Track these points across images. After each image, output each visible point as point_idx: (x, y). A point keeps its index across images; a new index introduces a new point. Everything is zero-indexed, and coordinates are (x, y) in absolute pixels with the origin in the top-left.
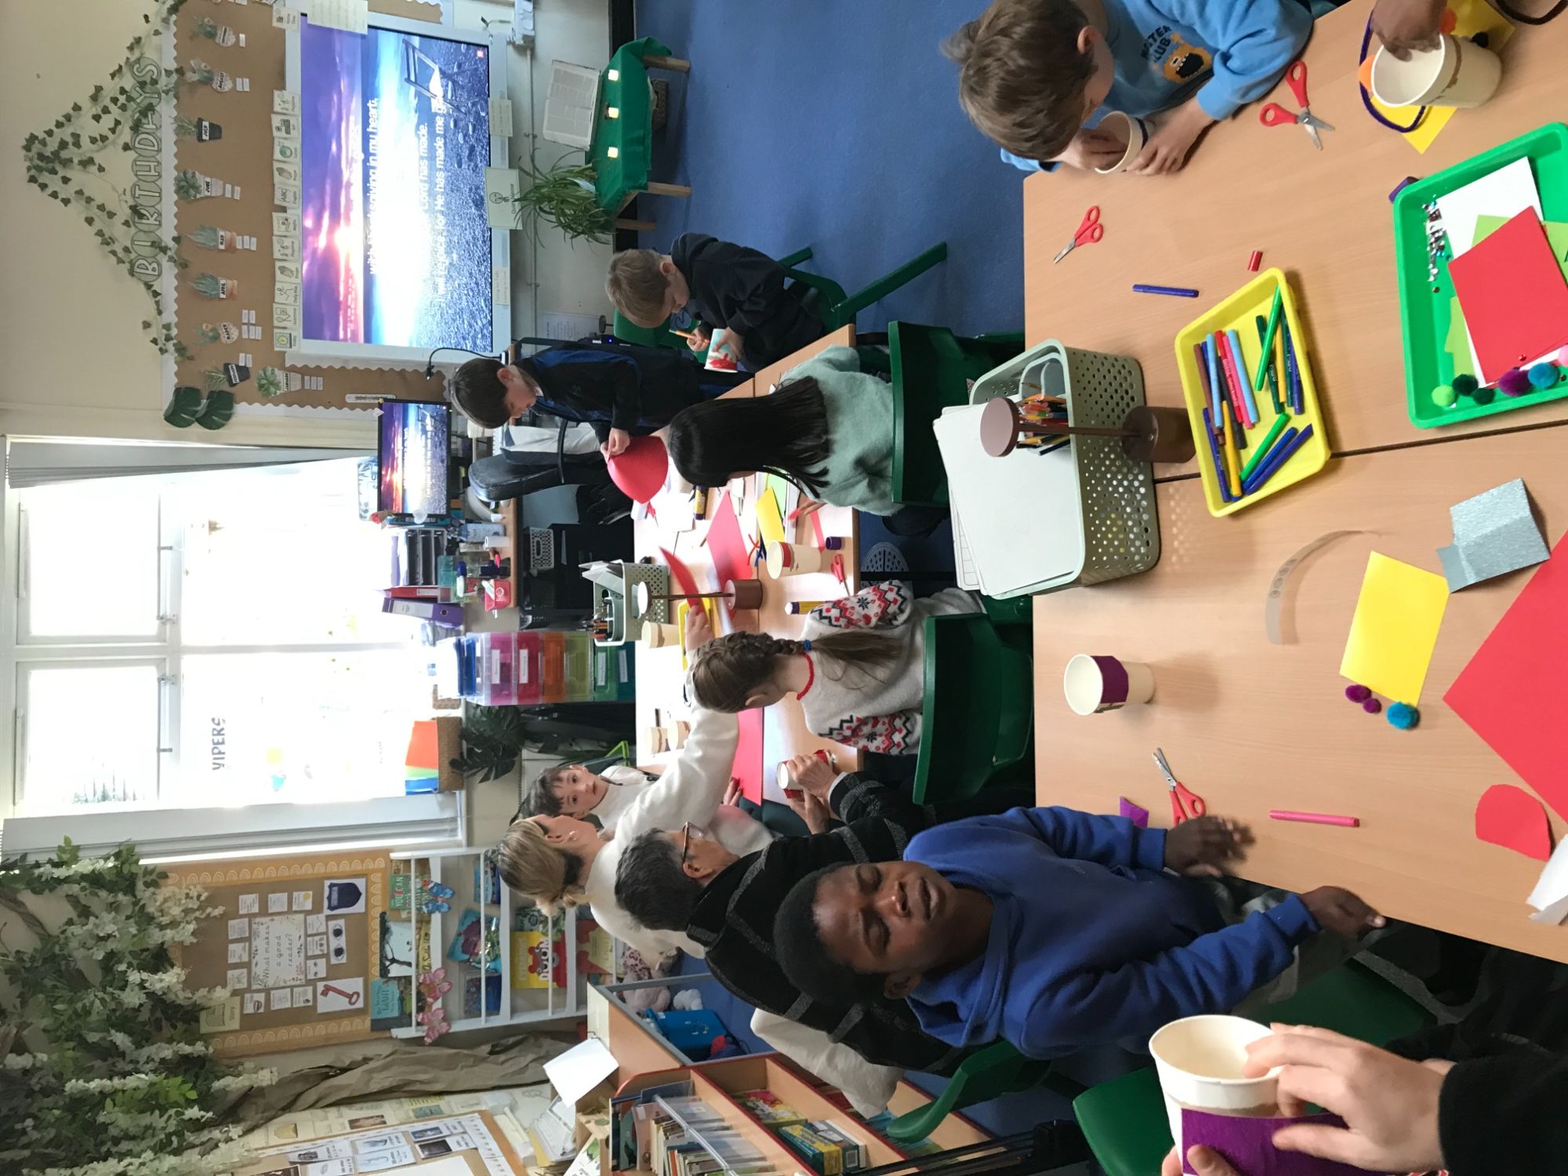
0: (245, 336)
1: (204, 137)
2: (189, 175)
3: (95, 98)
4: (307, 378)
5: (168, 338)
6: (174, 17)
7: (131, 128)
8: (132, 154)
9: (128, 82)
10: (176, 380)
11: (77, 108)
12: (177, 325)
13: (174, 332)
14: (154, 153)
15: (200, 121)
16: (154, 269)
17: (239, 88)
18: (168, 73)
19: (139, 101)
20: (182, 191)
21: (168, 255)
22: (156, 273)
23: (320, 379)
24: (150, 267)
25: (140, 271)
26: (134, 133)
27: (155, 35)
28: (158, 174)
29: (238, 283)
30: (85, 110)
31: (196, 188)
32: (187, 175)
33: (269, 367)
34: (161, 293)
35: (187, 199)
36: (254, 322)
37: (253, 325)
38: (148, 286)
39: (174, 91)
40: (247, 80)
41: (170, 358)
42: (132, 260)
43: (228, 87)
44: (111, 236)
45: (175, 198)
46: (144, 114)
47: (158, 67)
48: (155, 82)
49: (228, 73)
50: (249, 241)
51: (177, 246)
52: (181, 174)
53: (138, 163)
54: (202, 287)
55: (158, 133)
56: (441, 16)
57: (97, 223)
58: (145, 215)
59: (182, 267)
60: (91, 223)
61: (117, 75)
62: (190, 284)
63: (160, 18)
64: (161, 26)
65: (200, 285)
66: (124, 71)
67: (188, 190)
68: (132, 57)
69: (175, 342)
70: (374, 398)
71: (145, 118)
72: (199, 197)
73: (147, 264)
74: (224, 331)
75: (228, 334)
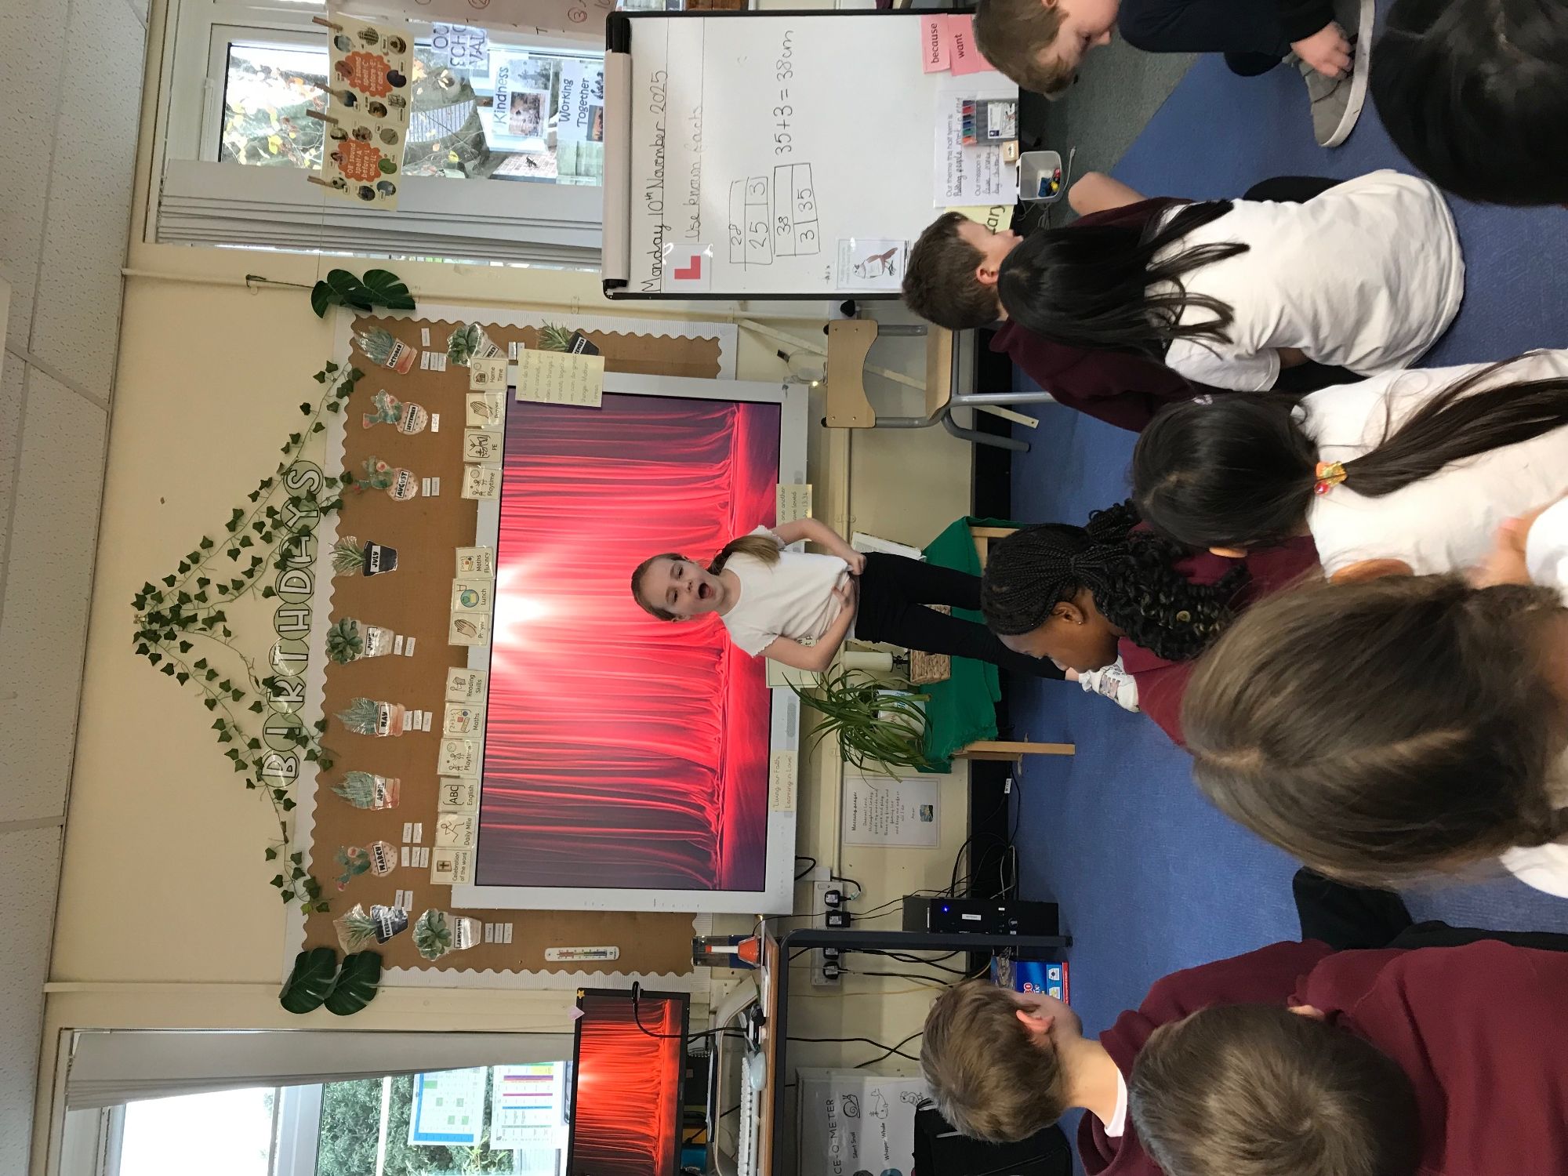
0: (405, 863)
1: (373, 569)
2: (347, 627)
3: (232, 526)
4: (489, 926)
5: (298, 873)
6: (346, 401)
7: (277, 565)
8: (275, 602)
9: (279, 498)
10: (304, 936)
11: (207, 544)
12: (311, 852)
13: (308, 862)
14: (303, 598)
15: (371, 544)
16: (289, 769)
17: (426, 493)
18: (331, 482)
19: (290, 524)
20: (336, 651)
21: (308, 749)
22: (292, 774)
23: (509, 926)
24: (285, 766)
25: (270, 772)
26: (279, 571)
27: (316, 431)
28: (306, 627)
29: (401, 783)
30: (218, 544)
31: (354, 645)
32: (345, 627)
33: (436, 910)
34: (295, 804)
35: (342, 662)
36: (419, 841)
37: (417, 845)
38: (280, 794)
39: (338, 505)
40: (437, 480)
41: (297, 904)
42: (261, 758)
43: (411, 493)
44: (235, 726)
45: (326, 661)
46: (295, 541)
47: (319, 472)
48: (312, 496)
49: (411, 474)
50: (421, 718)
51: (321, 734)
52: (337, 626)
53: (282, 614)
54: (350, 794)
55: (312, 568)
56: (720, 360)
57: (218, 708)
58: (285, 689)
59: (327, 765)
60: (211, 708)
61: (263, 492)
62: (335, 790)
63: (325, 405)
64: (326, 417)
65: (348, 790)
66: (275, 483)
67: (344, 648)
68: (288, 461)
69: (308, 877)
70: (586, 954)
71: (297, 548)
72: (357, 658)
73: (281, 761)
74: (377, 856)
75: (382, 862)
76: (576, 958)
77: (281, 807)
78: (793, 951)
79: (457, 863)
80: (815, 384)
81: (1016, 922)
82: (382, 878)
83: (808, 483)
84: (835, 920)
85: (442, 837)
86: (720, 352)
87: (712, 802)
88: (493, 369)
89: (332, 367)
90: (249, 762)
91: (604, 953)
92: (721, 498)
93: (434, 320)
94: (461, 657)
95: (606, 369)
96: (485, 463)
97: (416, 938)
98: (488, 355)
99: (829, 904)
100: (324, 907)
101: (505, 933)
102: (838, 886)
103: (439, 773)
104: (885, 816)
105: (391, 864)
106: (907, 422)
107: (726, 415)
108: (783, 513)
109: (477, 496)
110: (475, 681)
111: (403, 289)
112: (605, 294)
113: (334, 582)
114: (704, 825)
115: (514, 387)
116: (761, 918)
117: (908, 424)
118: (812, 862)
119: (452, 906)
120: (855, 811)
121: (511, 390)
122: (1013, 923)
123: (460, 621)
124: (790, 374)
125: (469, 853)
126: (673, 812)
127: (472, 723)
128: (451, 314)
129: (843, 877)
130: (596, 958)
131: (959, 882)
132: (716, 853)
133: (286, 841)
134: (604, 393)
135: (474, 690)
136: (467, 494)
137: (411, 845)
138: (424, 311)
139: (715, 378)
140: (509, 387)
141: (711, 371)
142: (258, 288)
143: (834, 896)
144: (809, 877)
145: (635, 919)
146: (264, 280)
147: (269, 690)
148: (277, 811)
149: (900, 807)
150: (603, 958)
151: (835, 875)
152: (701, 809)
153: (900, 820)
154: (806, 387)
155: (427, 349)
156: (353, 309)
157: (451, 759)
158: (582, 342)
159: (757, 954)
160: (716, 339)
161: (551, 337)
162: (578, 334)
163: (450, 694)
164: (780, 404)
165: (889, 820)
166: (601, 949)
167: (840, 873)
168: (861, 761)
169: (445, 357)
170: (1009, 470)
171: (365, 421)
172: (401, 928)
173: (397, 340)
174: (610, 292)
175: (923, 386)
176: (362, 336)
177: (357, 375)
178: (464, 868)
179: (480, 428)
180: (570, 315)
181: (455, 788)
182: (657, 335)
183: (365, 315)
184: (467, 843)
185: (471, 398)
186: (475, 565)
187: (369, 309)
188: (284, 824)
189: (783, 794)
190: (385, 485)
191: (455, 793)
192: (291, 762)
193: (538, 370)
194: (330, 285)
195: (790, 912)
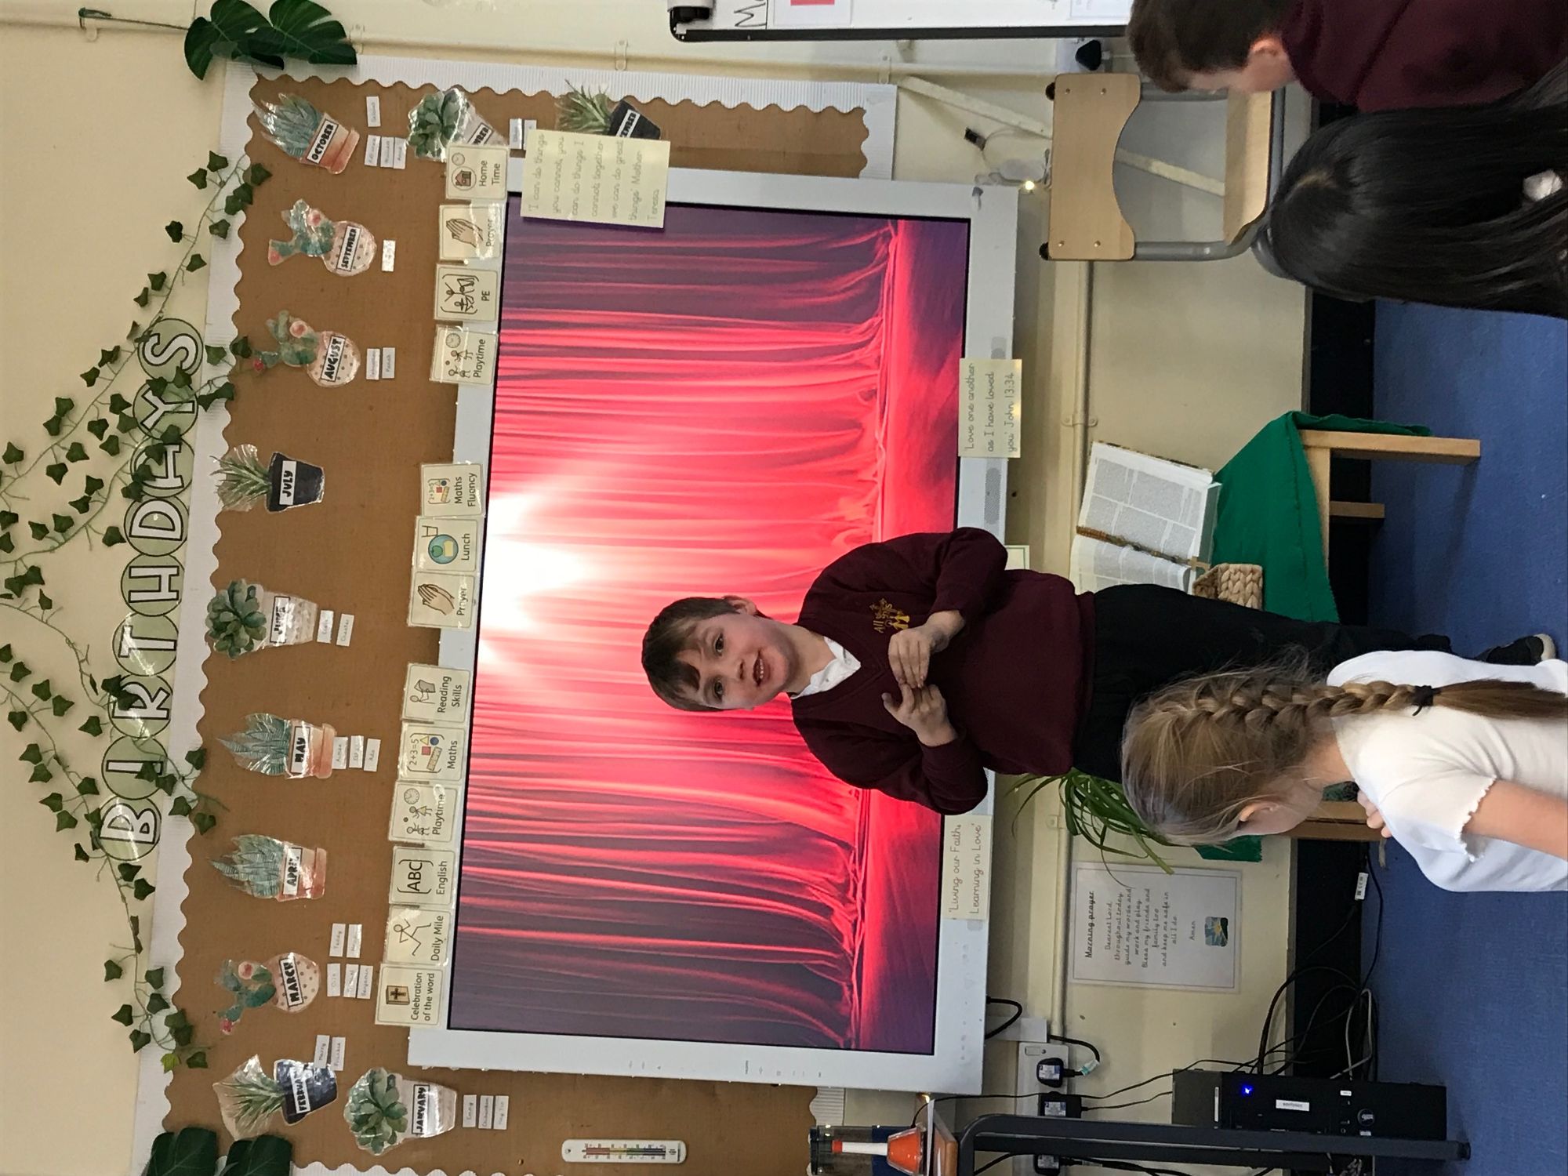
0: (333, 991)
1: (285, 500)
2: (241, 596)
3: (54, 427)
4: (470, 1099)
5: (157, 1003)
6: (240, 218)
7: (127, 492)
8: (123, 553)
9: (130, 380)
10: (166, 1107)
11: (14, 455)
12: (180, 968)
13: (173, 984)
14: (170, 546)
15: (280, 459)
16: (145, 828)
17: (373, 374)
18: (216, 355)
19: (149, 423)
20: (223, 635)
21: (176, 795)
22: (149, 838)
23: (503, 1101)
24: (137, 824)
25: (114, 833)
26: (131, 501)
27: (192, 268)
28: (174, 595)
29: (329, 856)
30: (31, 455)
31: (254, 626)
32: (238, 596)
33: (383, 1070)
34: (152, 889)
35: (232, 655)
36: (355, 953)
37: (353, 961)
38: (128, 871)
39: (227, 394)
40: (390, 352)
41: (155, 1054)
42: (99, 810)
43: (348, 373)
44: (57, 758)
45: (206, 652)
46: (158, 453)
47: (197, 339)
48: (184, 378)
49: (348, 342)
50: (361, 749)
51: (197, 773)
52: (225, 593)
53: (135, 572)
54: (243, 872)
55: (183, 497)
56: (866, 147)
57: (31, 727)
58: (138, 697)
59: (206, 823)
60: (19, 728)
61: (105, 371)
62: (217, 865)
63: (207, 224)
64: (207, 246)
65: (240, 867)
66: (124, 356)
67: (236, 632)
68: (145, 320)
69: (173, 1010)
70: (631, 1151)
71: (159, 463)
72: (256, 648)
73: (130, 816)
74: (286, 978)
75: (293, 987)
76: (614, 1158)
77: (130, 893)
78: (982, 1158)
79: (418, 989)
80: (1029, 185)
81: (1371, 1117)
82: (295, 1014)
83: (1015, 356)
84: (1055, 1109)
85: (396, 947)
86: (866, 133)
87: (845, 901)
88: (484, 163)
89: (218, 162)
90: (80, 816)
91: (661, 1152)
92: (867, 382)
93: (386, 83)
94: (428, 645)
95: (672, 164)
96: (469, 322)
97: (349, 1116)
98: (476, 142)
99: (1042, 1081)
100: (198, 1059)
101: (497, 1113)
102: (1060, 1051)
103: (391, 838)
104: (1142, 935)
105: (309, 990)
106: (1190, 251)
107: (876, 238)
108: (971, 408)
109: (457, 378)
110: (451, 688)
111: (337, 30)
112: (673, 32)
113: (220, 520)
114: (830, 939)
115: (519, 195)
116: (928, 1099)
117: (1192, 254)
118: (1014, 1010)
119: (412, 1061)
120: (1092, 925)
121: (514, 200)
122: (1366, 1117)
123: (426, 586)
124: (985, 170)
125: (438, 974)
126: (776, 915)
127: (445, 757)
128: (414, 72)
129: (1069, 1036)
130: (648, 1159)
131: (1271, 1051)
132: (851, 987)
133: (139, 948)
134: (668, 204)
135: (449, 702)
136: (440, 373)
137: (344, 961)
138: (369, 67)
139: (856, 176)
140: (511, 194)
141: (851, 165)
142: (99, 30)
143: (1052, 1068)
144: (1009, 1034)
145: (714, 1095)
146: (107, 16)
147: (113, 698)
148: (124, 898)
149: (1170, 919)
150: (658, 1159)
151: (1056, 1032)
152: (827, 911)
153: (1170, 940)
154: (1014, 191)
155: (375, 131)
156: (252, 64)
157: (410, 816)
158: (632, 116)
159: (920, 1158)
160: (859, 112)
161: (581, 109)
162: (625, 105)
163: (410, 709)
164: (968, 221)
165: (1151, 941)
166: (656, 1144)
167: (1064, 1029)
168: (1102, 837)
169: (404, 144)
170: (1372, 337)
171: (272, 251)
172: (326, 1095)
173: (326, 116)
174: (681, 29)
175: (1220, 189)
176: (267, 111)
177: (258, 175)
178: (429, 999)
179: (461, 263)
180: (611, 73)
181: (416, 865)
182: (759, 105)
183: (272, 75)
184: (436, 957)
185: (447, 213)
186: (453, 494)
187: (279, 64)
188: (135, 921)
189: (966, 891)
190: (305, 360)
191: (415, 875)
192: (148, 817)
193: (559, 164)
194: (214, 23)
195: (977, 1091)
